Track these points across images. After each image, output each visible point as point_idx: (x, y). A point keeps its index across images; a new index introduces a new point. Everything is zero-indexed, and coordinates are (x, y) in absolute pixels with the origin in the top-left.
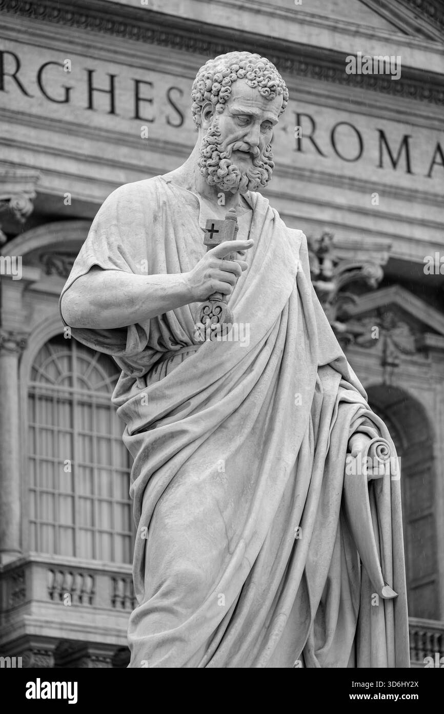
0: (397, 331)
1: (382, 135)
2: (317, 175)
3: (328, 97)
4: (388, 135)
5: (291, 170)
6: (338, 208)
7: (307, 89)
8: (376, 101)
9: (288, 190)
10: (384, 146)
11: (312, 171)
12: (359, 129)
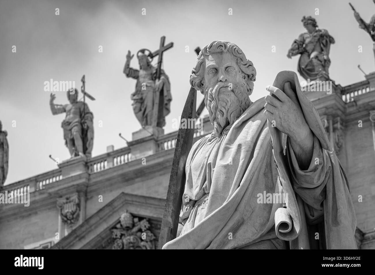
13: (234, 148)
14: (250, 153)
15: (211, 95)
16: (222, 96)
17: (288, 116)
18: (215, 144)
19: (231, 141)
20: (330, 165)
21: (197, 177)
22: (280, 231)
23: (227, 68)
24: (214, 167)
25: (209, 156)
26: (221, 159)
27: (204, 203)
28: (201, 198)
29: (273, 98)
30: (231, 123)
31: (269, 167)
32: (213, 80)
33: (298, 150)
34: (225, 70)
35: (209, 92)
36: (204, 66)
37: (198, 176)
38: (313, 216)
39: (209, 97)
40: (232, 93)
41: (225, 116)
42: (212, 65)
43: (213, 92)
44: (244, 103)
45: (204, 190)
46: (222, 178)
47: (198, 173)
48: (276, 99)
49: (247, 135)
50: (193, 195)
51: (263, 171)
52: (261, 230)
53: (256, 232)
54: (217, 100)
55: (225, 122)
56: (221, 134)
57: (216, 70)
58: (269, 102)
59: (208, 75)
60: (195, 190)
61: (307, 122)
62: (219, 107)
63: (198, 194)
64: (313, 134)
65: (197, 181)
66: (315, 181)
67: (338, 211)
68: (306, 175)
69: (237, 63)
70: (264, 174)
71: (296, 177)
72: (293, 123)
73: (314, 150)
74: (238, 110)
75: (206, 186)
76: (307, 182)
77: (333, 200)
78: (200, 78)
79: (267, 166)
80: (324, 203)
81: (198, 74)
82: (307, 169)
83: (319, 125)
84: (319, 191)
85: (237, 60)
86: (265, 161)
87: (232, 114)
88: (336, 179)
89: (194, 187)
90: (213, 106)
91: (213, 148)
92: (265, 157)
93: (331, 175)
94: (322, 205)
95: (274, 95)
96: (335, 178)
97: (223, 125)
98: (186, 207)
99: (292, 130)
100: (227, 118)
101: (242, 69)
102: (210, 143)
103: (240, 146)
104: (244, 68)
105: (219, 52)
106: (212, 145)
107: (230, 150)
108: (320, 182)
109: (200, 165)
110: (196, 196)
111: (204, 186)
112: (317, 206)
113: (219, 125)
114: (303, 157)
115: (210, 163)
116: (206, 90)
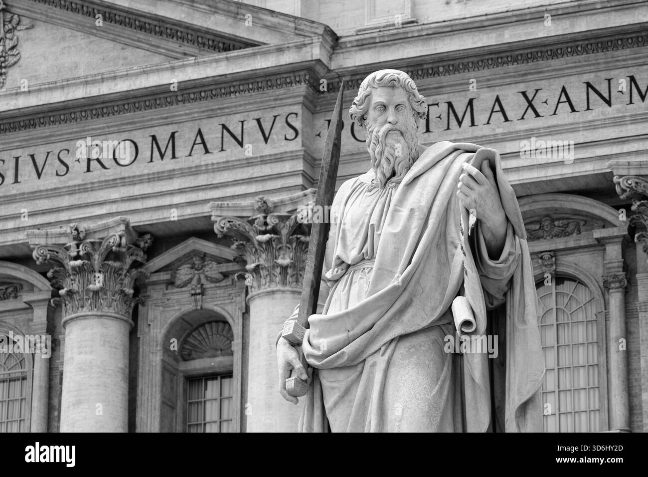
0: (207, 269)
1: (154, 138)
2: (96, 185)
3: (108, 127)
4: (158, 138)
5: (77, 188)
6: (114, 202)
7: (91, 127)
8: (143, 117)
9: (76, 202)
10: (155, 146)
11: (92, 183)
12: (135, 140)
13: (404, 213)
14: (424, 221)
15: (377, 137)
16: (390, 141)
17: (485, 201)
18: (377, 198)
19: (401, 201)
20: (520, 253)
21: (354, 236)
22: (463, 329)
23: (397, 106)
24: (378, 230)
25: (371, 215)
26: (389, 225)
27: (362, 272)
28: (358, 263)
29: (469, 178)
30: (398, 174)
31: (442, 237)
32: (380, 119)
33: (488, 236)
34: (395, 108)
35: (374, 133)
36: (370, 101)
37: (355, 234)
38: (492, 305)
39: (374, 139)
40: (401, 138)
41: (391, 165)
42: (382, 102)
43: (379, 134)
44: (414, 151)
45: (363, 255)
46: (391, 248)
47: (356, 231)
48: (474, 181)
49: (421, 197)
50: (347, 257)
51: (435, 242)
52: (432, 315)
53: (426, 317)
54: (384, 145)
55: (391, 172)
56: (385, 185)
57: (384, 107)
58: (465, 183)
59: (373, 112)
60: (350, 251)
61: (503, 208)
62: (386, 154)
63: (355, 258)
64: (507, 219)
65: (353, 241)
66: (505, 274)
67: (526, 308)
68: (496, 267)
69: (409, 99)
70: (437, 245)
71: (482, 264)
72: (489, 209)
73: (507, 238)
74: (408, 159)
75: (367, 252)
76: (495, 274)
77: (520, 294)
78: (363, 113)
79: (440, 236)
80: (509, 294)
81: (362, 107)
82: (498, 260)
83: (517, 213)
84: (506, 282)
85: (409, 96)
86: (439, 230)
87: (402, 163)
88: (525, 270)
89: (350, 248)
90: (378, 152)
91: (376, 203)
92: (439, 225)
93: (520, 263)
94: (505, 295)
95: (470, 175)
96: (524, 268)
97: (388, 175)
98: (336, 269)
99: (486, 216)
100: (394, 168)
101: (413, 106)
102: (369, 194)
103: (412, 210)
104: (415, 106)
105: (390, 87)
106: (373, 199)
107: (400, 213)
108: (508, 274)
109: (358, 222)
110: (353, 260)
111: (363, 251)
112: (500, 296)
113: (384, 175)
114: (493, 243)
115: (373, 225)
116: (370, 130)
